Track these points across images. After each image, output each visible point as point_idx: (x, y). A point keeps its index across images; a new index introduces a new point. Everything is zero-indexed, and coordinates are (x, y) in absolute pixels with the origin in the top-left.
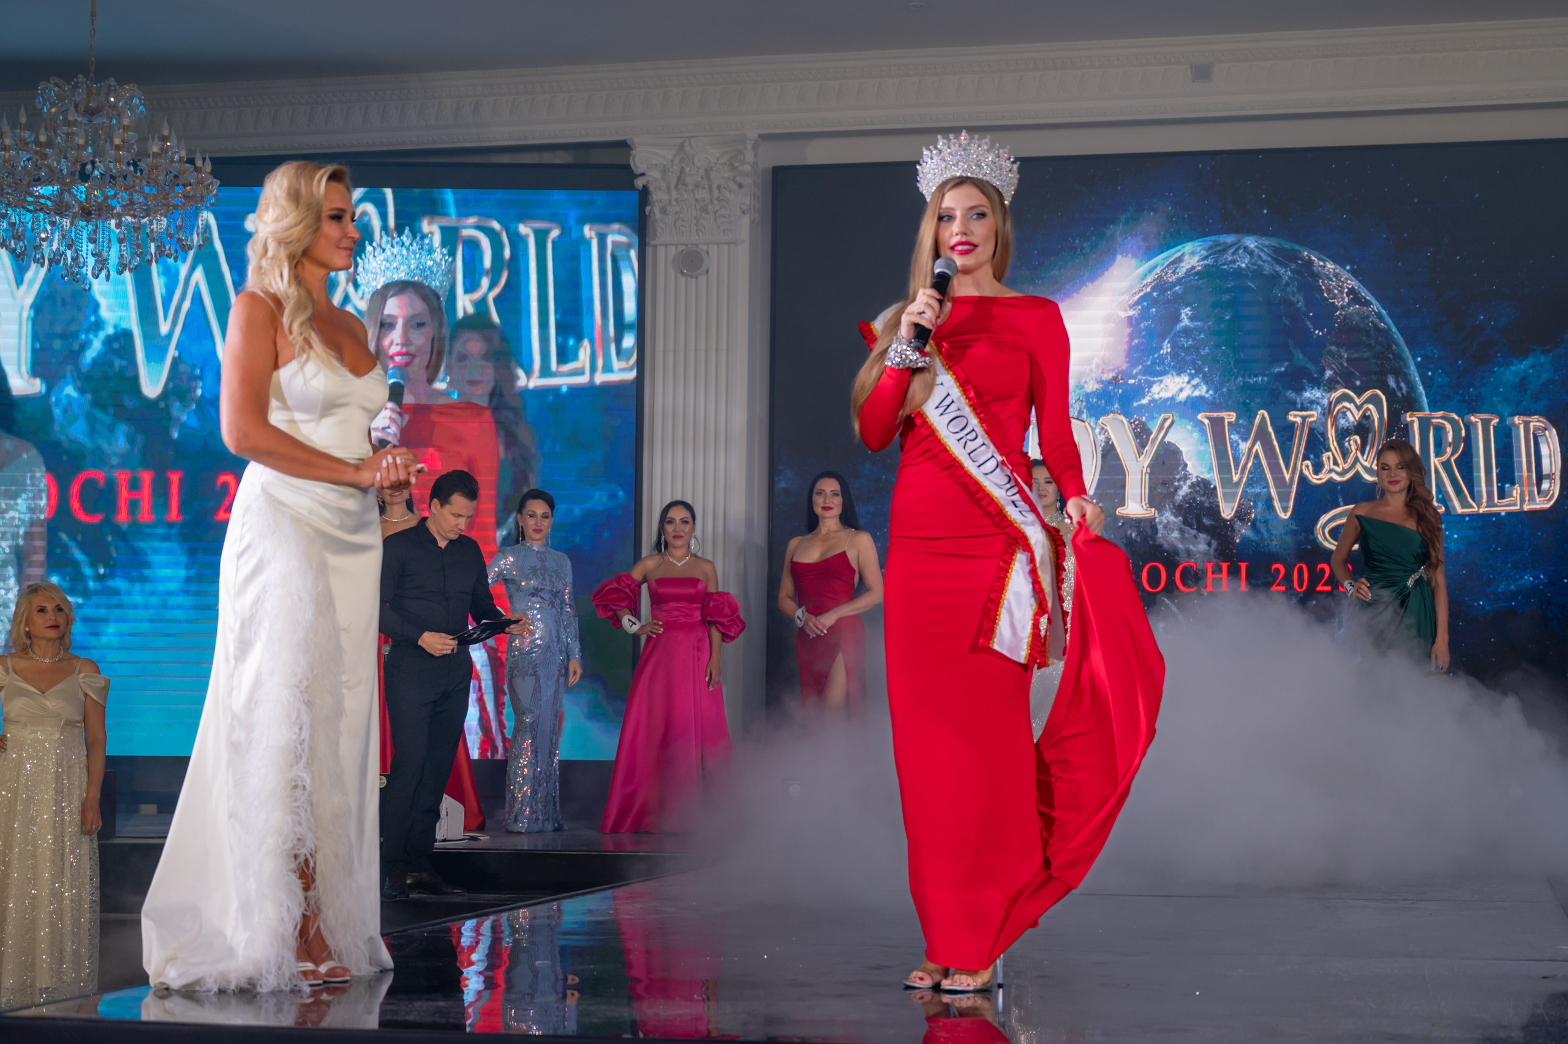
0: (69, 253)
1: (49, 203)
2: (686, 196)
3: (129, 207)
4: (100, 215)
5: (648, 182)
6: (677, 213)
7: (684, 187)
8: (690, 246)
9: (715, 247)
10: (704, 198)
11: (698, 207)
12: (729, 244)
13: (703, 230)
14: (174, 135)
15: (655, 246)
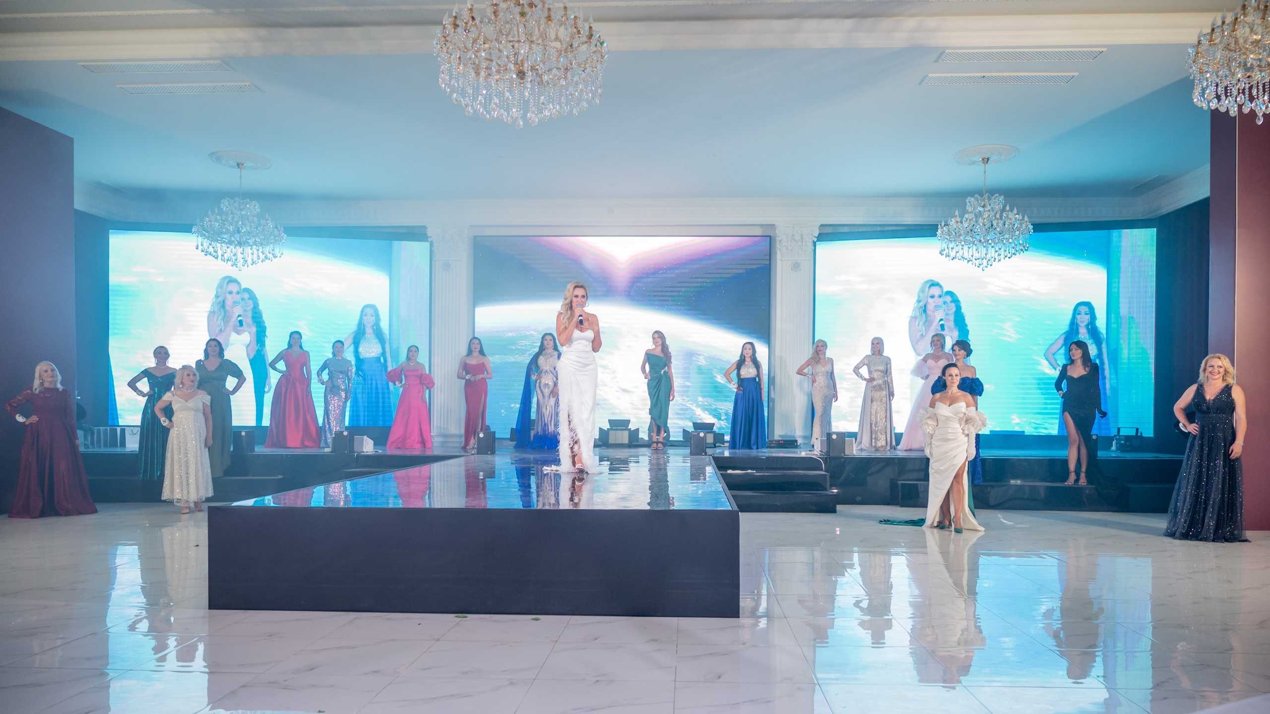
0: (234, 258)
1: (226, 241)
2: (446, 245)
3: (255, 243)
4: (244, 245)
5: (433, 239)
6: (443, 250)
7: (445, 242)
8: (447, 261)
9: (455, 262)
10: (451, 245)
11: (449, 248)
12: (459, 261)
13: (451, 256)
14: (270, 219)
15: (435, 261)
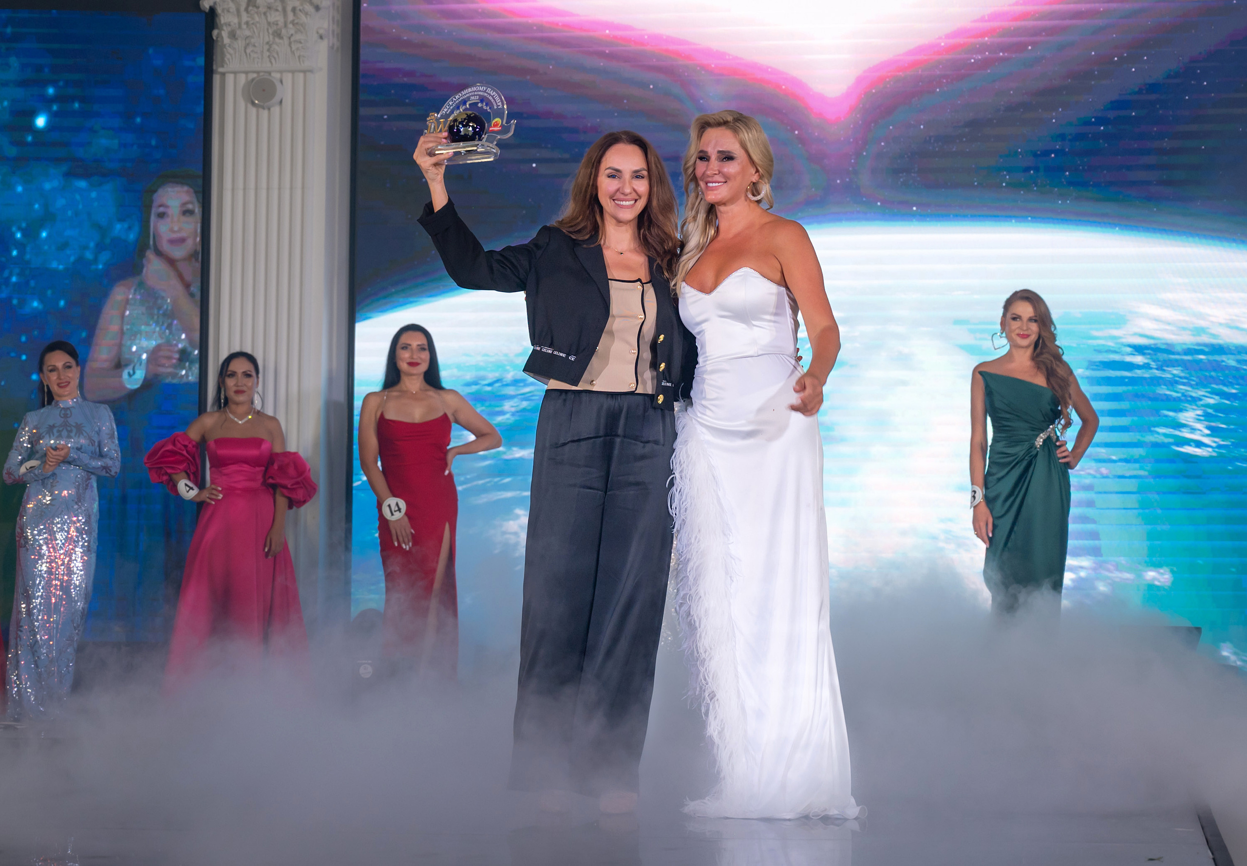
2: (257, 18)
5: (215, 3)
6: (247, 37)
7: (255, 10)
8: (261, 74)
9: (290, 75)
10: (277, 21)
11: (270, 31)
12: (304, 72)
13: (276, 56)
15: (223, 74)
